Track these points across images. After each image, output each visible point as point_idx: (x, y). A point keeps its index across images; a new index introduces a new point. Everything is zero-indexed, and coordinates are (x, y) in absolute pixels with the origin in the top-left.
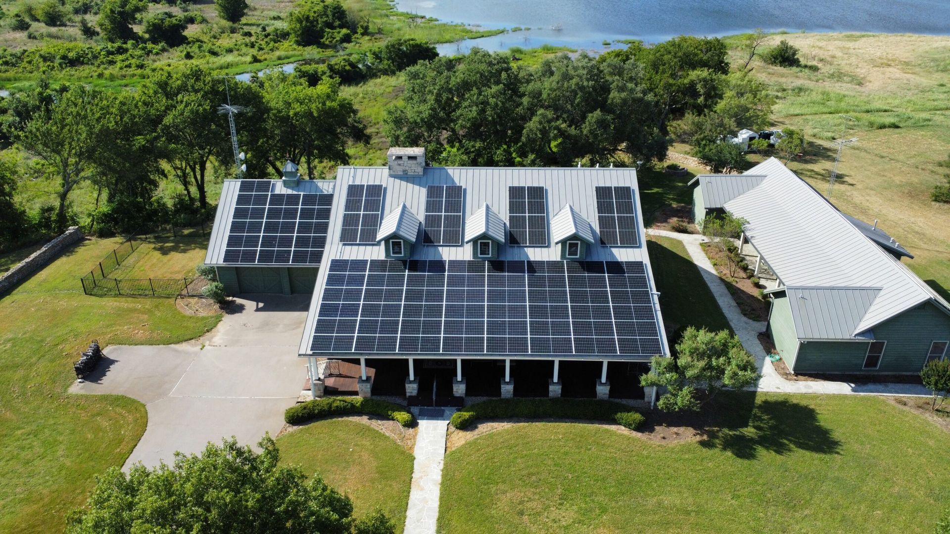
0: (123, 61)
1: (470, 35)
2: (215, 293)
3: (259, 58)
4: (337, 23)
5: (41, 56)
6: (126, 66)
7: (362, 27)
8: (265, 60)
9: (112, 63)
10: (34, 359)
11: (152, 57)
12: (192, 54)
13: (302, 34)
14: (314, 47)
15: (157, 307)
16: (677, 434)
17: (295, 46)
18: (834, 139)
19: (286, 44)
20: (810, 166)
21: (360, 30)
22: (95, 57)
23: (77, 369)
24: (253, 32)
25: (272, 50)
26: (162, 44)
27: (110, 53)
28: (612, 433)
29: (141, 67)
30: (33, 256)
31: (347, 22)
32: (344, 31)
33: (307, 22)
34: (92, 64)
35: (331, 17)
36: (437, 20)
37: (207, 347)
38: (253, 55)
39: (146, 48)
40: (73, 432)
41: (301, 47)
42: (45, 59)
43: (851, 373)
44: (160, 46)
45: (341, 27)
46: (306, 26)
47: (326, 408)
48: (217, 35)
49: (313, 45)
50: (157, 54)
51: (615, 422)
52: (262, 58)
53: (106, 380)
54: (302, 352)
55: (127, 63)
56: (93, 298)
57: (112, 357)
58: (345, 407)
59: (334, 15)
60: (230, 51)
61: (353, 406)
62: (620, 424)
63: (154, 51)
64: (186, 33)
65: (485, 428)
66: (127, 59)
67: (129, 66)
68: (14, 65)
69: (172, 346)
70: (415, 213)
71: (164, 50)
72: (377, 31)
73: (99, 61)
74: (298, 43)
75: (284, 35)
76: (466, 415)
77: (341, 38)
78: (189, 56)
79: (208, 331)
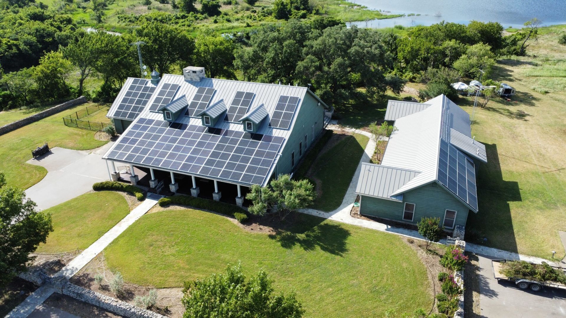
0: (182, 22)
1: (380, 17)
2: (108, 130)
3: (250, 24)
4: (302, 7)
5: (146, 18)
6: (183, 25)
7: (315, 9)
8: (253, 26)
9: (177, 23)
10: (25, 148)
11: (198, 21)
12: (217, 21)
13: (278, 12)
14: (284, 20)
15: (87, 134)
16: (260, 229)
17: (274, 19)
18: (547, 92)
19: (270, 17)
20: (507, 107)
21: (314, 12)
22: (170, 20)
23: (33, 154)
24: (257, 11)
25: (260, 21)
26: (206, 15)
27: (177, 18)
28: (230, 222)
29: (189, 26)
30: (57, 106)
31: (308, 7)
32: (304, 12)
33: (281, 5)
34: (168, 23)
35: (299, 3)
36: (367, 8)
37: (92, 154)
38: (247, 23)
39: (196, 16)
40: (14, 177)
41: (276, 20)
42: (148, 19)
43: (396, 221)
44: (203, 16)
45: (303, 9)
46: (281, 8)
47: (110, 186)
48: (238, 11)
49: (283, 18)
50: (201, 20)
51: (233, 217)
52: (252, 25)
53: (43, 160)
54: (104, 157)
55: (184, 23)
56: (67, 127)
57: (52, 152)
58: (118, 187)
59: (301, 3)
60: (238, 20)
61: (122, 186)
62: (235, 219)
63: (200, 18)
64: (220, 9)
65: (172, 208)
66: (184, 22)
67: (184, 25)
68: (133, 22)
69: (79, 151)
70: (188, 100)
71: (205, 18)
72: (324, 13)
73: (171, 22)
74: (276, 17)
75: (270, 13)
76: (166, 200)
77: (301, 16)
78: (216, 22)
79: (98, 147)
